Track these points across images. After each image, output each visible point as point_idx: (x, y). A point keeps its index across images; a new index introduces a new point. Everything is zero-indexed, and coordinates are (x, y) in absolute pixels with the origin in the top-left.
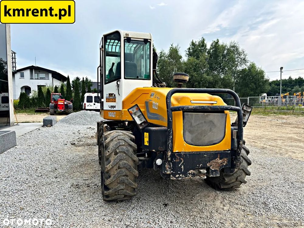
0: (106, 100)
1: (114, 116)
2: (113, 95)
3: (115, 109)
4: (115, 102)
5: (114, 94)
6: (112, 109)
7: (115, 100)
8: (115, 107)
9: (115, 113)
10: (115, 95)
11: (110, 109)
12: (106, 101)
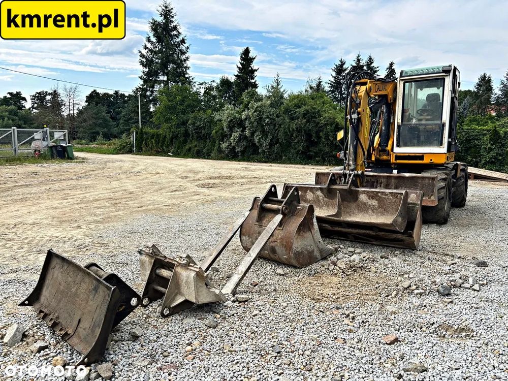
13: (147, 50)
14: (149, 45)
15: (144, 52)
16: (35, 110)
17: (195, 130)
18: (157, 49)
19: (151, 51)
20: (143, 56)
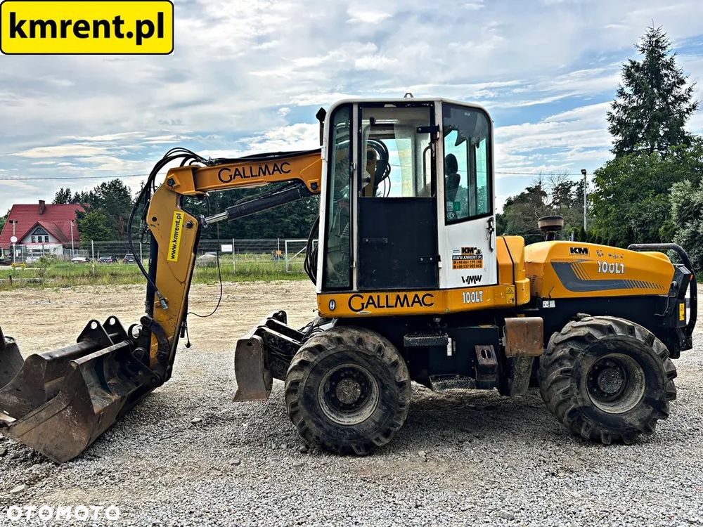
0: (455, 263)
1: (478, 300)
2: (475, 251)
3: (478, 283)
4: (480, 266)
5: (476, 249)
6: (472, 284)
7: (481, 262)
8: (479, 279)
9: (481, 292)
10: (479, 252)
11: (466, 284)
12: (454, 267)
13: (617, 109)
14: (621, 101)
15: (614, 112)
16: (555, 207)
17: (639, 226)
18: (635, 104)
19: (625, 108)
20: (612, 118)
